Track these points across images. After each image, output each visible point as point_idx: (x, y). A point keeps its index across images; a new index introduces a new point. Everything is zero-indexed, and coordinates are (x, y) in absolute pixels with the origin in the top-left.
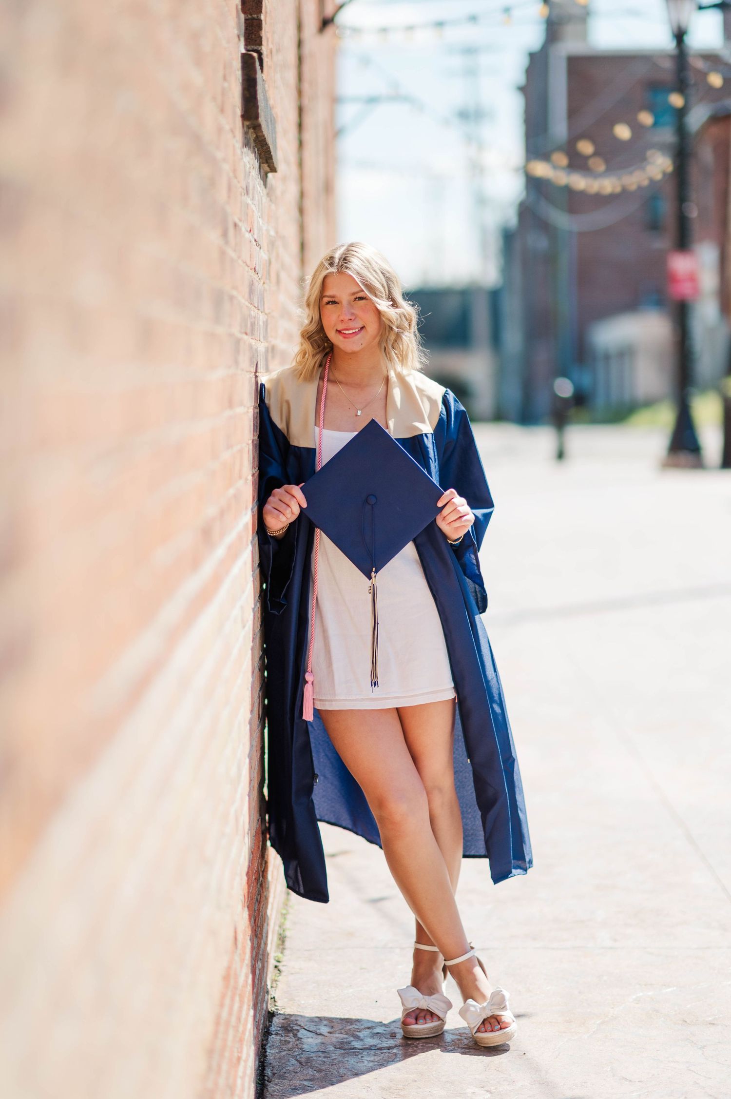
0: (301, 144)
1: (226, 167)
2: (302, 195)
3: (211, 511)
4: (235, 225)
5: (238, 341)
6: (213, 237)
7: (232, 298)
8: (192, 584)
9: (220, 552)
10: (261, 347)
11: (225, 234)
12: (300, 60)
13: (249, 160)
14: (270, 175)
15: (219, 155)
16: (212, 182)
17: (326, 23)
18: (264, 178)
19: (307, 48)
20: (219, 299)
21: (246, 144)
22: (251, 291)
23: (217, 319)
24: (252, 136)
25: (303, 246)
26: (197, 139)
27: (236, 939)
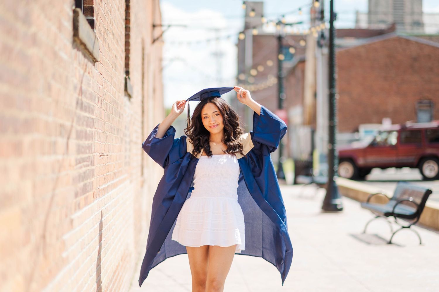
0: (143, 83)
1: (120, 103)
3: (116, 171)
4: (122, 115)
5: (122, 139)
6: (117, 118)
7: (121, 130)
8: (112, 182)
9: (117, 180)
10: (128, 140)
11: (120, 117)
12: (143, 59)
13: (126, 98)
14: (132, 100)
16: (117, 108)
17: (154, 41)
18: (129, 100)
19: (147, 51)
20: (118, 130)
21: (125, 95)
22: (126, 127)
23: (118, 134)
24: (126, 94)
25: (143, 112)
26: (115, 102)
27: (119, 264)
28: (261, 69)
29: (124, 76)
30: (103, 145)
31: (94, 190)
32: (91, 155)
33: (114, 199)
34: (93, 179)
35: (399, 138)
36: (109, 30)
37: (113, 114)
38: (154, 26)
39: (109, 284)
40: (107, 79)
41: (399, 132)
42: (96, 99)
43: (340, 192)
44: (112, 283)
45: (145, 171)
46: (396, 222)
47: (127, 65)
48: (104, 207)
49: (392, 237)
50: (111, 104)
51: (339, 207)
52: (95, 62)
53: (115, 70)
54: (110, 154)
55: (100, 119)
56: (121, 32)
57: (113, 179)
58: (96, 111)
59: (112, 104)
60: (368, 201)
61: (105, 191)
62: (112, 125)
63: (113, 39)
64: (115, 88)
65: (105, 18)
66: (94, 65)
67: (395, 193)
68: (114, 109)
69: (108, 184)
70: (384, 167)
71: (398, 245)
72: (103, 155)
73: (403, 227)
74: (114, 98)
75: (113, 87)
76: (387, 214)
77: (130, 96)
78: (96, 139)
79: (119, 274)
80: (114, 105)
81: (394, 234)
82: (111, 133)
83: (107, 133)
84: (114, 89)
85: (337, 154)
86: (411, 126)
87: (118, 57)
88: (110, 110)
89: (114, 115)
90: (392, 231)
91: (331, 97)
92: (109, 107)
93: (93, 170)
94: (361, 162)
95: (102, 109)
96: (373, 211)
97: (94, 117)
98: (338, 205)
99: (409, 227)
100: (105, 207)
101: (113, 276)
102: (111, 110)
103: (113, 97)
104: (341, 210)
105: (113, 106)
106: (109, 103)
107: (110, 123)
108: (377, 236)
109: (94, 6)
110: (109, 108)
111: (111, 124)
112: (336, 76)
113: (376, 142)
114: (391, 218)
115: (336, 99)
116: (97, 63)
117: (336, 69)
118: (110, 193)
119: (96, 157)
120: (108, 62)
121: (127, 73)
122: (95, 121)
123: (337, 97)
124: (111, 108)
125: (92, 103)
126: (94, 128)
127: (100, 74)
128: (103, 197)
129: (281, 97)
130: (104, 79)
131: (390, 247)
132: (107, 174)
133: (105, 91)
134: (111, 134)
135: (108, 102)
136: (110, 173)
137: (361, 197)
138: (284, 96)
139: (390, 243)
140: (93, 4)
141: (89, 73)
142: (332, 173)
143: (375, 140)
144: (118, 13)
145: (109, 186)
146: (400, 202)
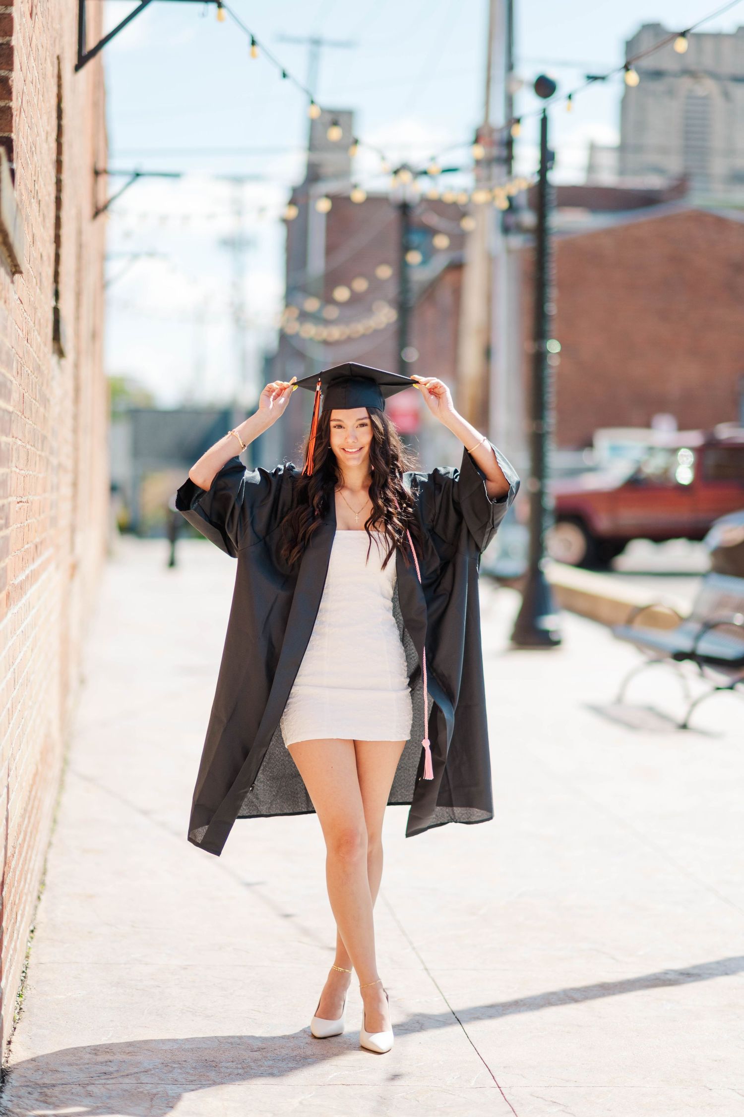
1: (46, 372)
2: (78, 353)
3: (38, 540)
4: (49, 401)
5: (48, 460)
6: (42, 410)
7: (47, 439)
8: (33, 567)
9: (39, 562)
10: (55, 462)
11: (45, 407)
13: (54, 359)
14: (64, 362)
15: (43, 368)
16: (42, 384)
17: (97, 213)
18: (59, 363)
19: (84, 239)
20: (44, 438)
21: (54, 352)
22: (53, 431)
23: (42, 449)
24: (56, 347)
25: (77, 390)
26: (39, 368)
28: (360, 285)
29: (53, 303)
30: (23, 477)
31: (7, 588)
32: (5, 501)
33: (33, 608)
34: (7, 560)
35: (699, 468)
36: (33, 192)
37: (36, 400)
38: (97, 173)
39: (23, 817)
40: (28, 314)
41: (700, 452)
42: (14, 366)
43: (556, 599)
44: (27, 815)
45: (79, 538)
46: (702, 675)
47: (56, 274)
48: (20, 630)
49: (690, 713)
50: (33, 376)
51: (554, 638)
52: (14, 274)
53: (40, 289)
54: (31, 498)
55: (20, 414)
56: (49, 195)
57: (33, 559)
58: (15, 396)
59: (35, 374)
60: (630, 621)
61: (21, 588)
62: (35, 427)
63: (37, 214)
64: (39, 334)
65: (28, 163)
66: (13, 282)
67: (697, 602)
68: (37, 386)
69: (27, 572)
70: (659, 536)
71: (704, 733)
72: (21, 502)
73: (718, 689)
74: (37, 359)
75: (36, 333)
76: (680, 656)
77: (60, 352)
78: (14, 464)
79: (36, 793)
80: (38, 378)
81: (694, 705)
82: (34, 446)
83: (29, 447)
84: (38, 337)
85: (550, 502)
86: (728, 439)
87: (45, 258)
88: (32, 390)
89: (38, 402)
90: (687, 696)
91: (538, 360)
92: (31, 383)
93: (6, 539)
94: (603, 523)
95: (21, 388)
96: (641, 645)
97: (11, 409)
98: (552, 632)
99: (731, 688)
100: (22, 628)
101: (29, 798)
102: (34, 390)
103: (36, 356)
104: (557, 643)
105: (37, 380)
106: (31, 372)
107: (31, 422)
108: (651, 710)
109: (13, 136)
110: (31, 386)
111: (33, 425)
112: (552, 308)
113: (643, 476)
114: (689, 667)
115: (549, 365)
116: (17, 276)
117: (553, 292)
118: (28, 595)
119: (12, 507)
120: (31, 272)
121: (57, 295)
122: (13, 418)
123: (553, 362)
124: (34, 386)
125: (9, 375)
126: (11, 436)
127: (19, 302)
128: (20, 604)
129: (404, 358)
130: (25, 314)
131: (684, 737)
132: (26, 546)
133: (26, 342)
134: (33, 448)
135: (29, 372)
136: (29, 545)
137: (605, 612)
138: (412, 355)
139: (684, 726)
140: (11, 131)
141: (5, 302)
142: (537, 550)
143: (639, 471)
144: (45, 146)
145: (27, 577)
146: (709, 626)
